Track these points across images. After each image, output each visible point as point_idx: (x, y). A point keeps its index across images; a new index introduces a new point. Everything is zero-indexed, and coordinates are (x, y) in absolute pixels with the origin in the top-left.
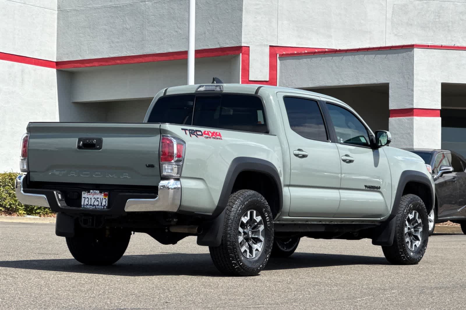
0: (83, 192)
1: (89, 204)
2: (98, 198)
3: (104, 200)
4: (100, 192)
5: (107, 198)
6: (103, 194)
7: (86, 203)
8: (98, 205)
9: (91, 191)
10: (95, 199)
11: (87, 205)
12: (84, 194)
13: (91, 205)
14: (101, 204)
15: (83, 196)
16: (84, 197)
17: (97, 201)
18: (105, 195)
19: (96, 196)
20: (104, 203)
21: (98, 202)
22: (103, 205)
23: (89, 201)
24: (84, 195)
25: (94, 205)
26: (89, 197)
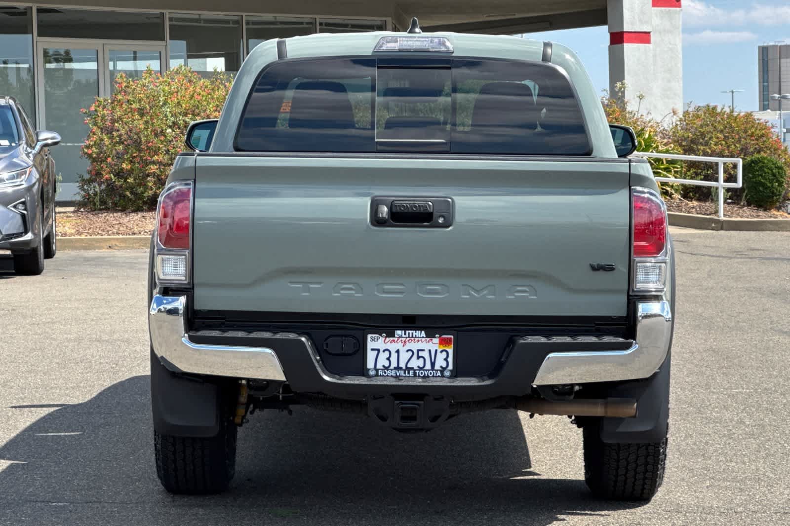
0: (369, 336)
1: (392, 367)
2: (423, 350)
3: (441, 357)
4: (426, 334)
5: (451, 350)
6: (436, 340)
7: (382, 362)
8: (420, 369)
9: (399, 332)
10: (410, 353)
11: (386, 368)
12: (373, 340)
13: (398, 368)
14: (433, 364)
15: (371, 345)
16: (373, 350)
17: (419, 357)
18: (443, 342)
19: (415, 346)
20: (440, 363)
21: (421, 360)
22: (437, 367)
23: (391, 359)
24: (375, 343)
25: (408, 369)
26: (393, 347)
